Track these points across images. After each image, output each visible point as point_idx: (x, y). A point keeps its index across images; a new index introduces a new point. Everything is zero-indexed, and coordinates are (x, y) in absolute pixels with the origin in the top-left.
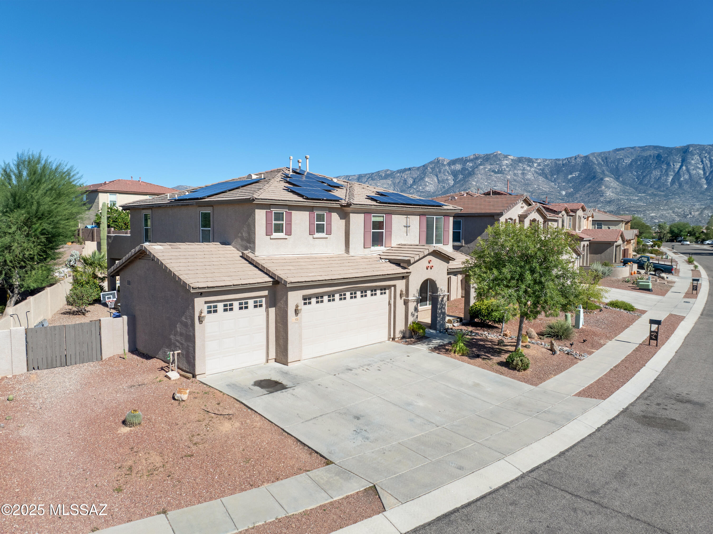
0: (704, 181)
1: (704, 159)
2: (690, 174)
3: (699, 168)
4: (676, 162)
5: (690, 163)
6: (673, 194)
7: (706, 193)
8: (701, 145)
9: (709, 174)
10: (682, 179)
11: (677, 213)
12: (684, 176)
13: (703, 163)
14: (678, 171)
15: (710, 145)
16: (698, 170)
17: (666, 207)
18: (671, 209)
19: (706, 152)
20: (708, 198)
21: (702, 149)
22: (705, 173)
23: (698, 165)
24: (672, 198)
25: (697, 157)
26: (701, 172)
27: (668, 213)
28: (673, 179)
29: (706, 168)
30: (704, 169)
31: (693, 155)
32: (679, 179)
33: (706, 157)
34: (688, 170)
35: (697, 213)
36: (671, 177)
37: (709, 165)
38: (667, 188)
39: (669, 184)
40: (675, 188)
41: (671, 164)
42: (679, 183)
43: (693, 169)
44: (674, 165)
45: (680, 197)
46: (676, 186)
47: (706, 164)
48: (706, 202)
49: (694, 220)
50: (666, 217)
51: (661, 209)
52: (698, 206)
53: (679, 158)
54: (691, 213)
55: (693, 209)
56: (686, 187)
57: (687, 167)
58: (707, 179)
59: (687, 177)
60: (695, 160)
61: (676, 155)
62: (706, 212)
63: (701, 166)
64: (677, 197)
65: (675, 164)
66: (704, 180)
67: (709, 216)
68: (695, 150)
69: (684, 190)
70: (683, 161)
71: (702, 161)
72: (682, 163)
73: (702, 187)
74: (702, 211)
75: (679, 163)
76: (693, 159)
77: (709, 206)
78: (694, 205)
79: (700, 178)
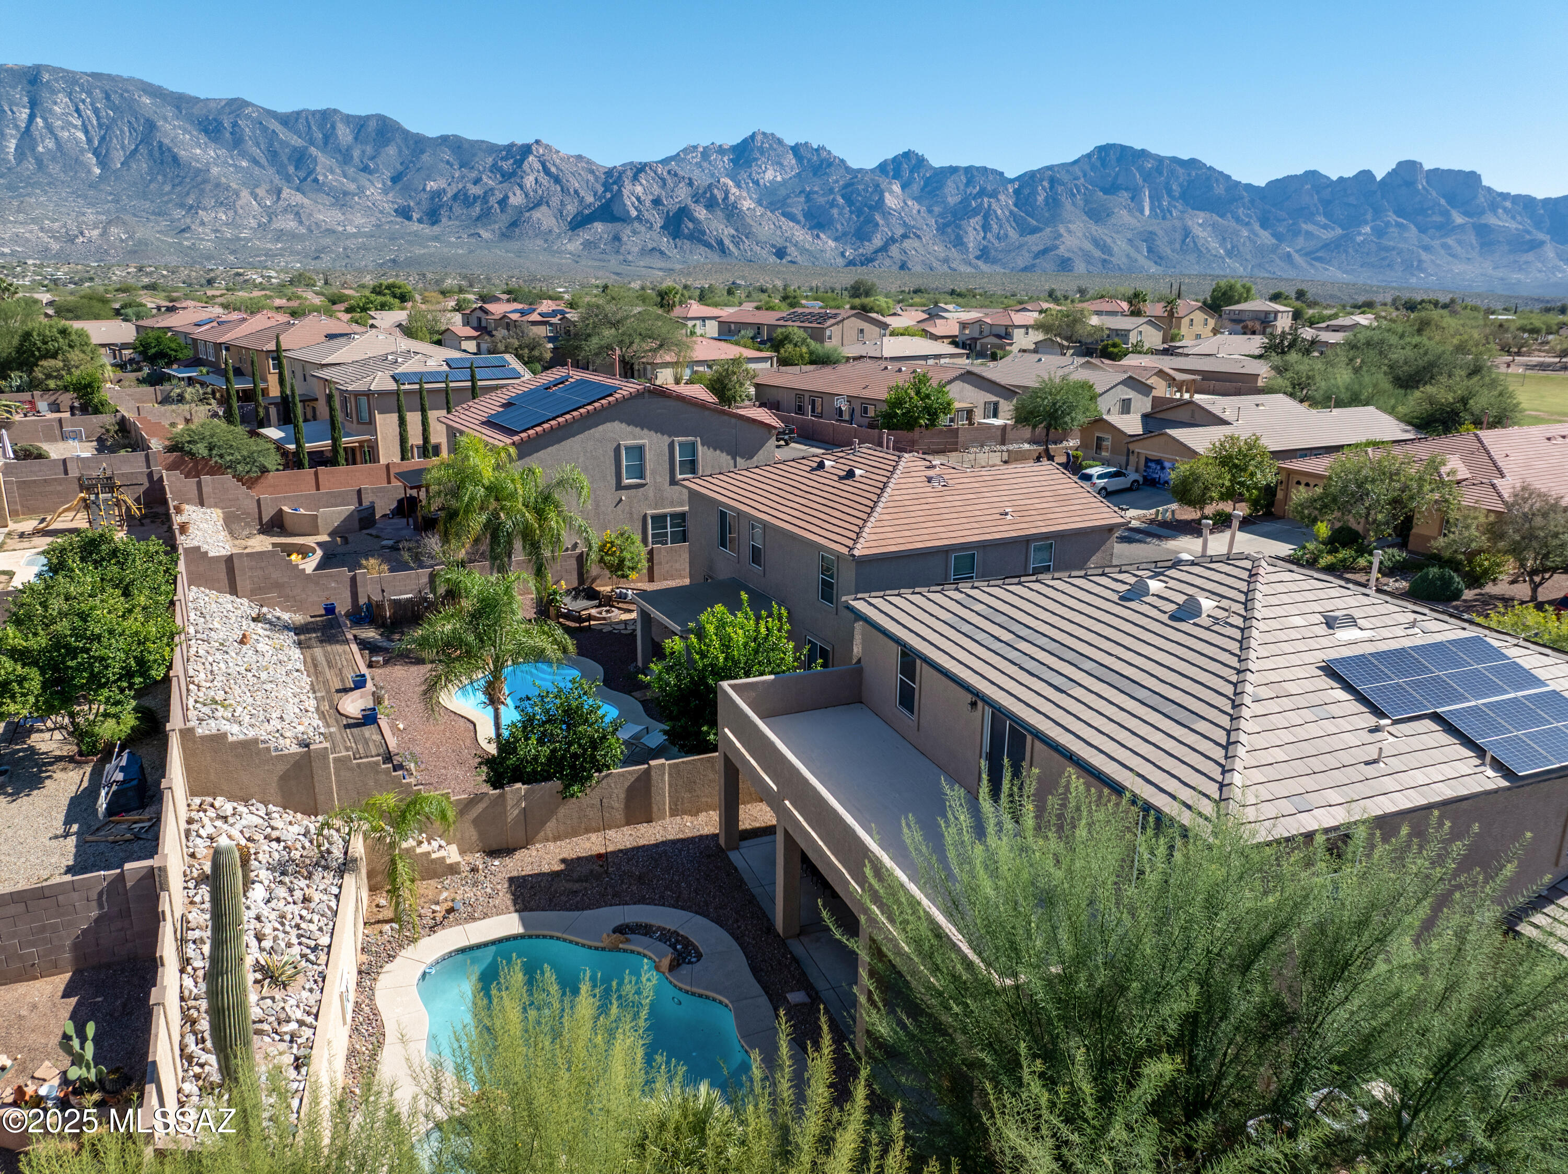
0: (90, 158)
1: (82, 106)
2: (56, 139)
3: (75, 127)
4: (17, 105)
5: (51, 111)
6: (28, 184)
7: (102, 187)
8: (67, 71)
9: (99, 143)
10: (40, 149)
11: (50, 230)
12: (43, 141)
13: (80, 115)
14: (28, 128)
15: (86, 74)
16: (73, 131)
17: (21, 217)
18: (34, 221)
19: (82, 90)
20: (110, 198)
21: (71, 80)
22: (89, 141)
23: (71, 119)
24: (28, 195)
25: (62, 98)
26: (81, 135)
27: (31, 232)
28: (17, 146)
29: (90, 128)
30: (86, 132)
31: (54, 92)
32: (33, 149)
33: (83, 101)
34: (49, 127)
35: (96, 233)
36: (14, 141)
37: (95, 122)
38: (9, 169)
39: (11, 157)
40: (28, 169)
41: (6, 109)
42: (36, 159)
43: (62, 128)
44: (13, 112)
45: (46, 193)
46: (30, 165)
47: (88, 118)
48: (106, 207)
49: (93, 249)
50: (28, 240)
51: (11, 222)
52: (90, 215)
53: (22, 95)
54: (82, 233)
55: (84, 222)
56: (54, 169)
57: (45, 119)
58: (96, 153)
59: (50, 144)
60: (60, 105)
61: (14, 87)
62: (113, 230)
63: (79, 123)
64: (38, 191)
65: (15, 109)
66: (90, 155)
67: (122, 241)
68: (57, 80)
69: (51, 175)
70: (34, 104)
71: (77, 110)
72: (32, 108)
73: (89, 172)
74: (105, 228)
75: (24, 107)
76: (55, 103)
77: (118, 217)
78: (84, 214)
79: (82, 151)
